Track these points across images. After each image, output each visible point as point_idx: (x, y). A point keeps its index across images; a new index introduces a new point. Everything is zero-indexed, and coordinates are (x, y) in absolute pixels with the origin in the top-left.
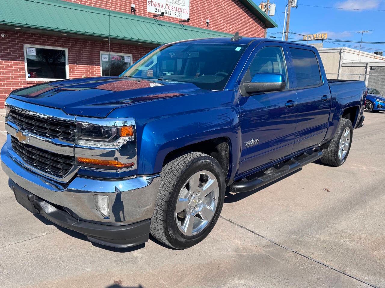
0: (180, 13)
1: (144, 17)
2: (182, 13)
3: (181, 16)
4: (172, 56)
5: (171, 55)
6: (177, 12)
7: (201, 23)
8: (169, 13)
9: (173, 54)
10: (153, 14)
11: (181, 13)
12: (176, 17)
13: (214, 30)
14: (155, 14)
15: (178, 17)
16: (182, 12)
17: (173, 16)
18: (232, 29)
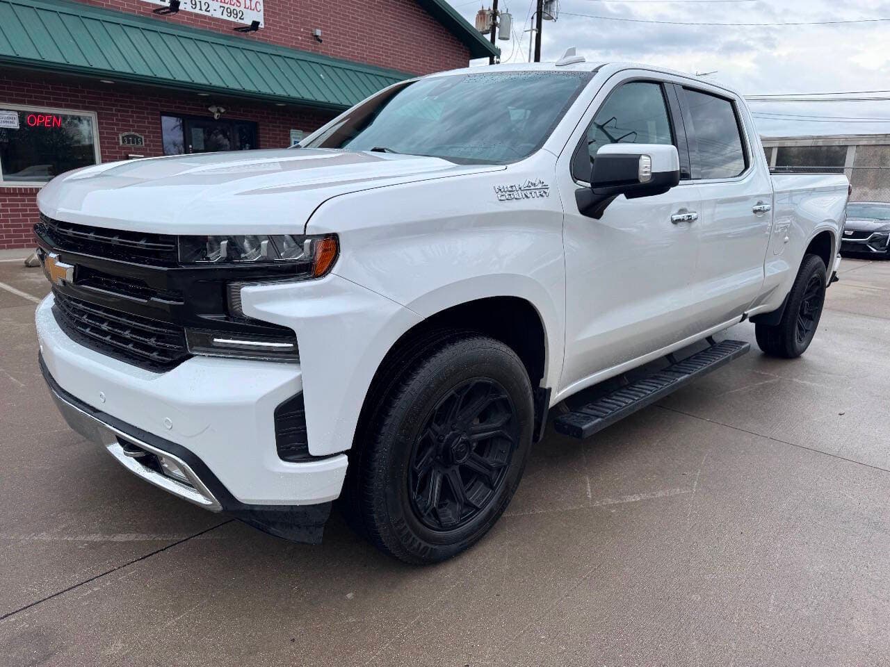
0: (236, 8)
1: (125, 14)
2: (242, 8)
3: (239, 15)
4: (216, 117)
5: (214, 114)
6: (226, 6)
7: (300, 38)
8: (204, 8)
9: (219, 111)
10: (154, 5)
11: (238, 9)
12: (225, 17)
13: (335, 57)
14: (157, 5)
15: (231, 19)
16: (243, 6)
17: (217, 15)
18: (386, 56)
